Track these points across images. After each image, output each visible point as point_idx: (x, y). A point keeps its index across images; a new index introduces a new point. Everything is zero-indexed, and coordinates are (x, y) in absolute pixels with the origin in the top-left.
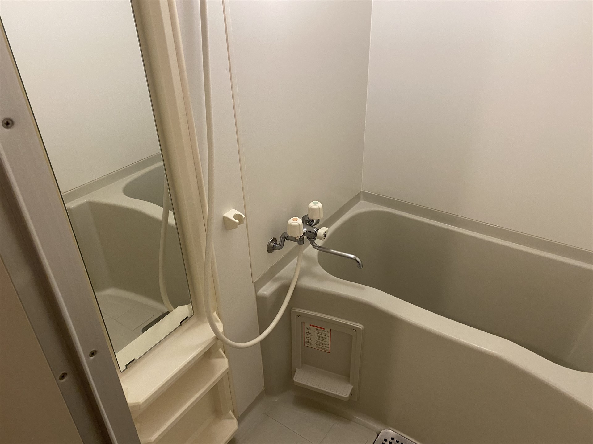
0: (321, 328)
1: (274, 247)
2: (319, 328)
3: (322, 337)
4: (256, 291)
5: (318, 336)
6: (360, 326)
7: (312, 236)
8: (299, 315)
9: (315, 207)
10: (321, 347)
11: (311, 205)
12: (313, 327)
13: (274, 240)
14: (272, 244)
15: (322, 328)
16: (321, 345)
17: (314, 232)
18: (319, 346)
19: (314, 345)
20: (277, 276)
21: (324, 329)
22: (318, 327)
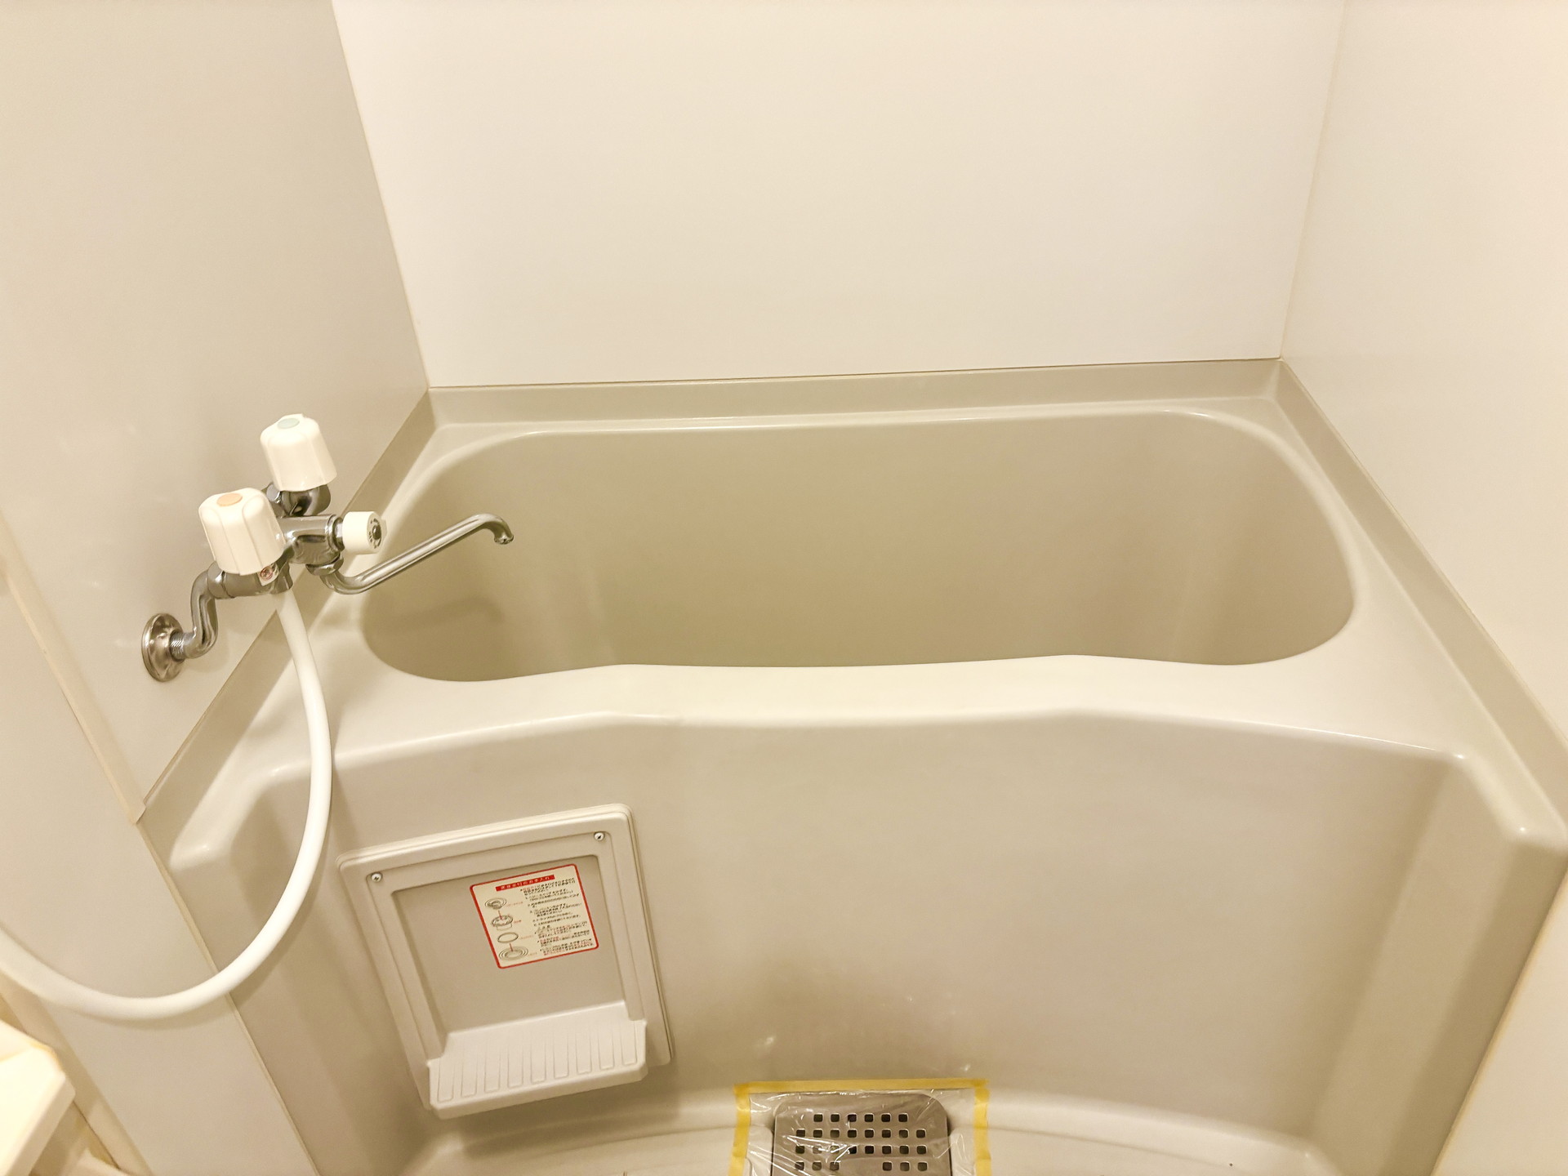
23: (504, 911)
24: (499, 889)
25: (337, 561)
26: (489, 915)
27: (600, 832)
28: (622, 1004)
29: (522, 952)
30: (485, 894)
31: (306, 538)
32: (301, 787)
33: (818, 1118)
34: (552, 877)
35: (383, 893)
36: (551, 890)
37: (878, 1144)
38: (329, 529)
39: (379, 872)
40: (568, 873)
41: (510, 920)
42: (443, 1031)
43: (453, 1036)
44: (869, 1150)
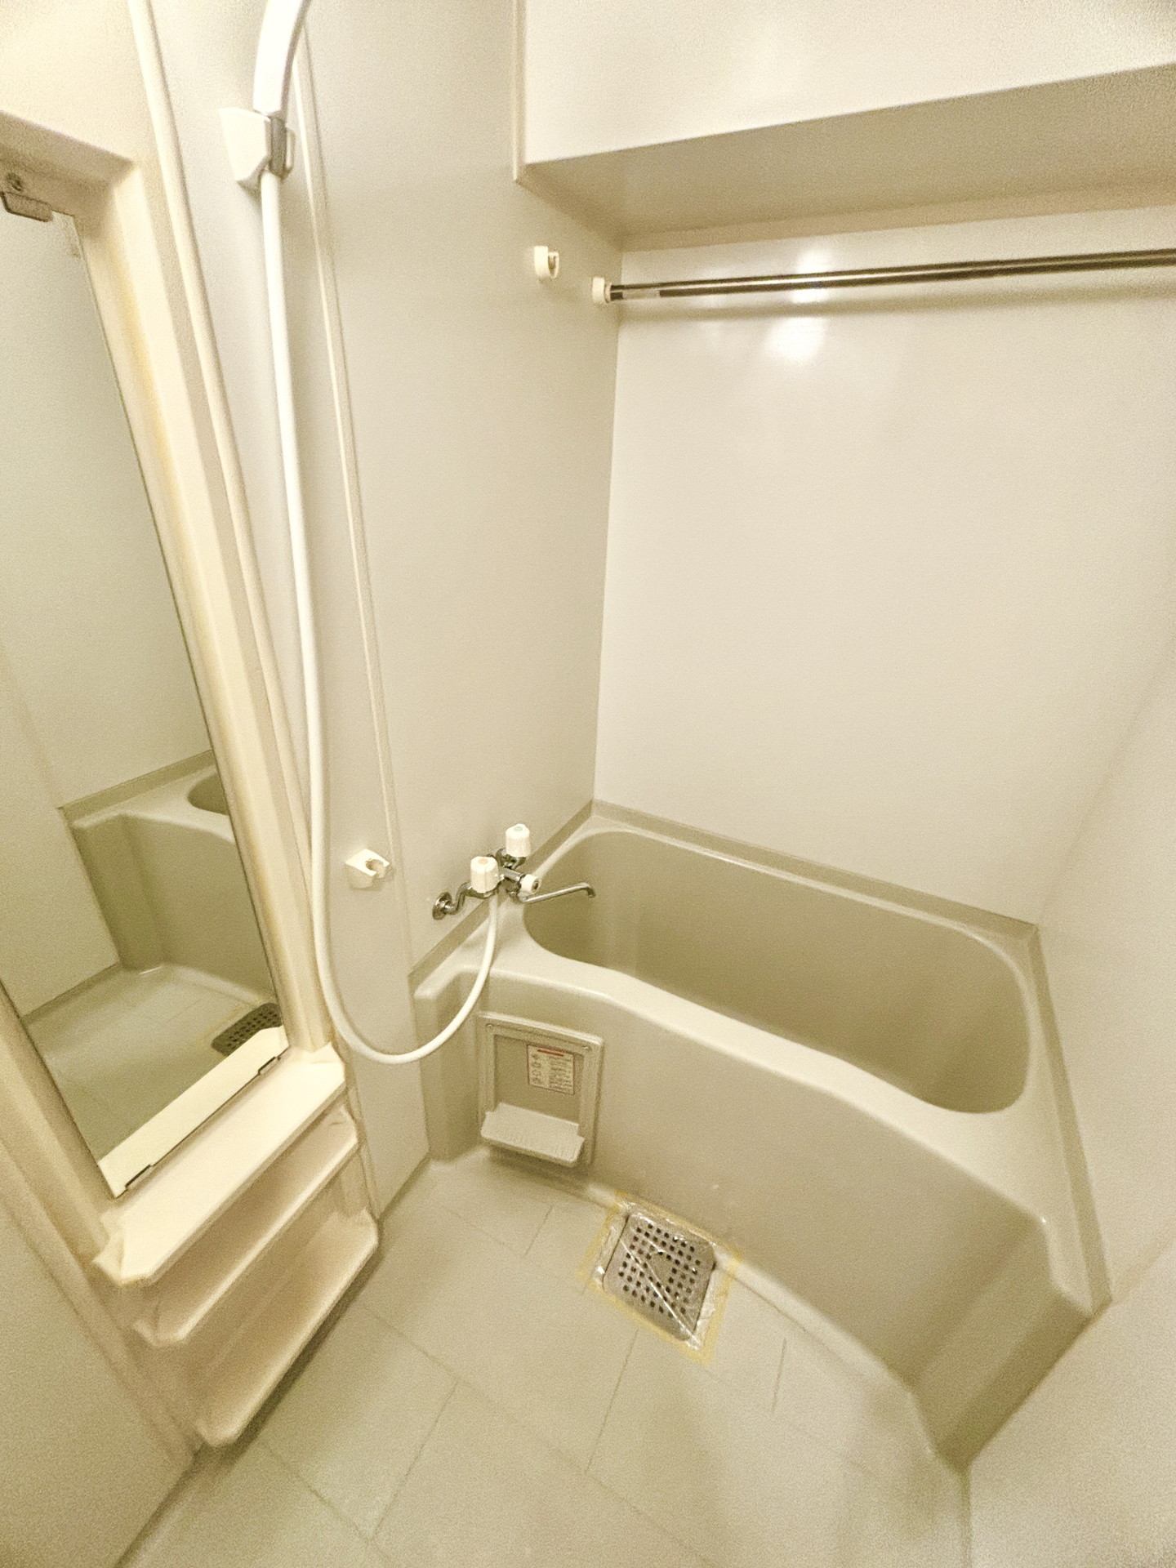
23: (538, 1061)
24: (539, 1051)
25: (518, 891)
26: (532, 1060)
27: (589, 1047)
28: (577, 1125)
29: (539, 1082)
30: (533, 1051)
31: (507, 879)
32: (473, 977)
33: (650, 1227)
34: (562, 1056)
35: (491, 1034)
36: (559, 1061)
37: (674, 1257)
38: (518, 879)
39: (492, 1024)
40: (570, 1057)
41: (540, 1066)
42: (498, 1099)
43: (502, 1105)
44: (669, 1257)
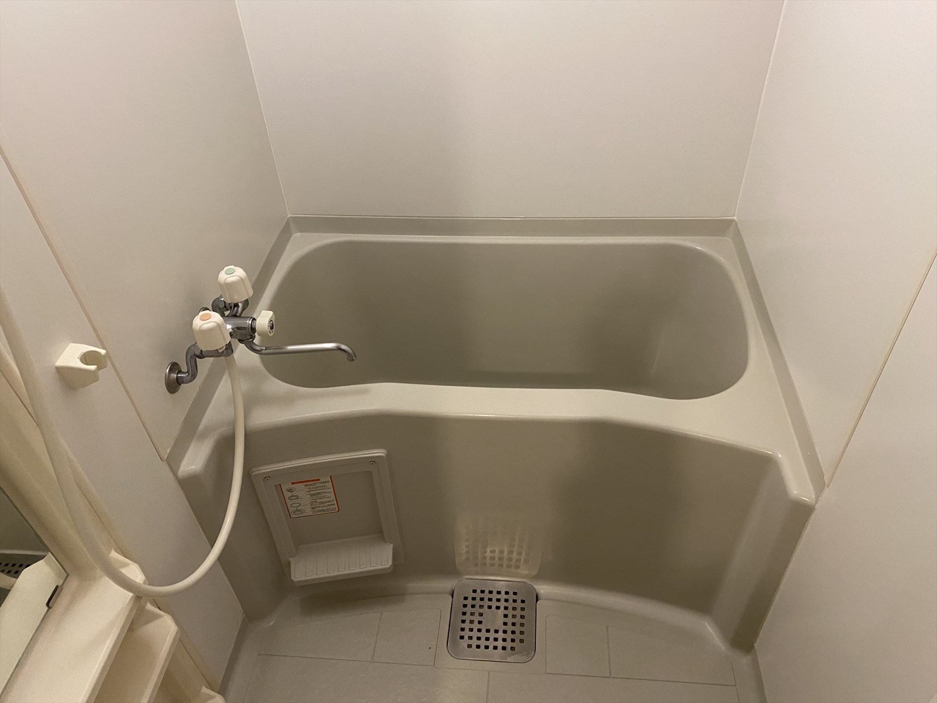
0: (312, 481)
1: (180, 381)
2: (310, 481)
3: (319, 493)
4: (174, 471)
5: (311, 495)
6: (379, 453)
7: (245, 335)
8: (267, 477)
9: (232, 279)
10: (320, 509)
11: (223, 277)
12: (298, 484)
13: (174, 367)
14: (174, 376)
15: (315, 480)
16: (321, 505)
17: (250, 326)
18: (318, 509)
19: (309, 511)
20: (201, 427)
21: (319, 480)
22: (307, 481)
